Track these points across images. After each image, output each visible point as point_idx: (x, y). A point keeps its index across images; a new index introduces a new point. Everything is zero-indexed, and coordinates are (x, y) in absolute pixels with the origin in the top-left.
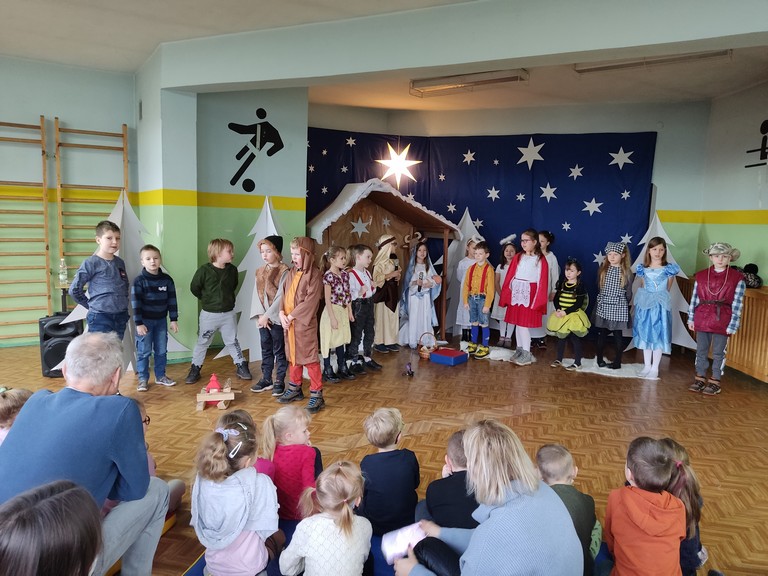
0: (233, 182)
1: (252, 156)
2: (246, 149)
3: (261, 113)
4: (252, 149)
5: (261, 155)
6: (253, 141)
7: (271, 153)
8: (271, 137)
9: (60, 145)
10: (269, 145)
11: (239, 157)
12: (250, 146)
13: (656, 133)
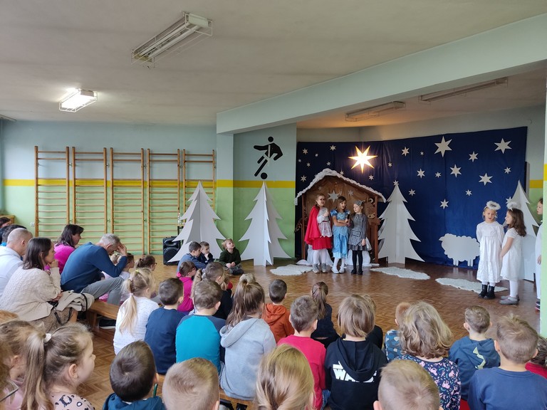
0: (256, 175)
1: (266, 161)
2: (263, 158)
3: (271, 139)
4: (266, 158)
5: (270, 160)
6: (267, 154)
7: (275, 159)
8: (276, 151)
9: (185, 161)
10: (275, 155)
11: (259, 162)
12: (265, 156)
13: (527, 127)
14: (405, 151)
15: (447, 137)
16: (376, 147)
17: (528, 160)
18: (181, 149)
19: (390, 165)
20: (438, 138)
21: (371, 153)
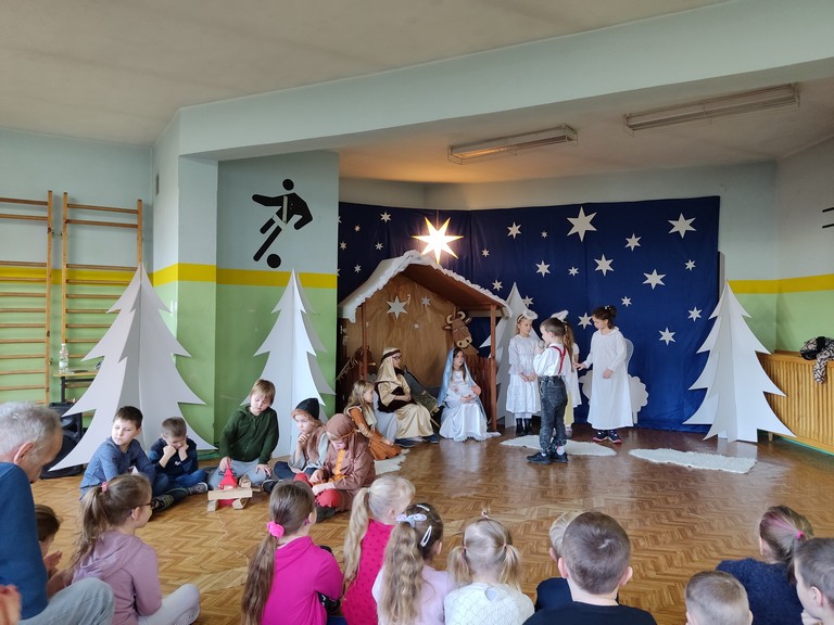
0: (257, 257)
1: (278, 230)
2: (271, 222)
3: (288, 184)
4: (278, 222)
5: (288, 228)
6: (280, 214)
7: (298, 226)
8: (299, 210)
9: (67, 221)
10: (297, 218)
11: (263, 230)
12: (276, 218)
13: (719, 197)
14: (514, 230)
15: (589, 208)
16: (461, 221)
17: (722, 248)
18: (58, 191)
19: (486, 253)
20: (573, 210)
21: (452, 230)
